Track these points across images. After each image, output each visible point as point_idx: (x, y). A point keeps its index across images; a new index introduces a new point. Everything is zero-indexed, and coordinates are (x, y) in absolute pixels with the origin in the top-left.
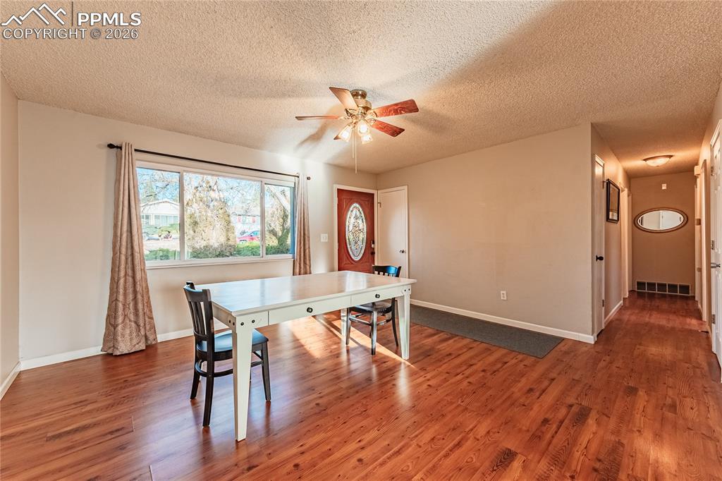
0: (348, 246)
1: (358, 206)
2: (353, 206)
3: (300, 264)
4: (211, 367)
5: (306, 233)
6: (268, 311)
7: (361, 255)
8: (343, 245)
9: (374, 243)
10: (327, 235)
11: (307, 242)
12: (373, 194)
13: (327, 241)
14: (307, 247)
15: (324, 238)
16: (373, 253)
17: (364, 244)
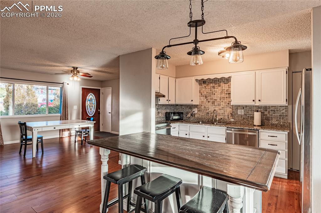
0: (87, 111)
1: (92, 94)
2: (90, 94)
3: (63, 117)
4: (26, 142)
5: (66, 105)
6: (42, 127)
7: (93, 114)
8: (84, 110)
9: (100, 109)
10: (76, 106)
11: (66, 109)
12: (100, 89)
13: (76, 108)
14: (66, 111)
15: (75, 107)
16: (99, 113)
17: (95, 110)
